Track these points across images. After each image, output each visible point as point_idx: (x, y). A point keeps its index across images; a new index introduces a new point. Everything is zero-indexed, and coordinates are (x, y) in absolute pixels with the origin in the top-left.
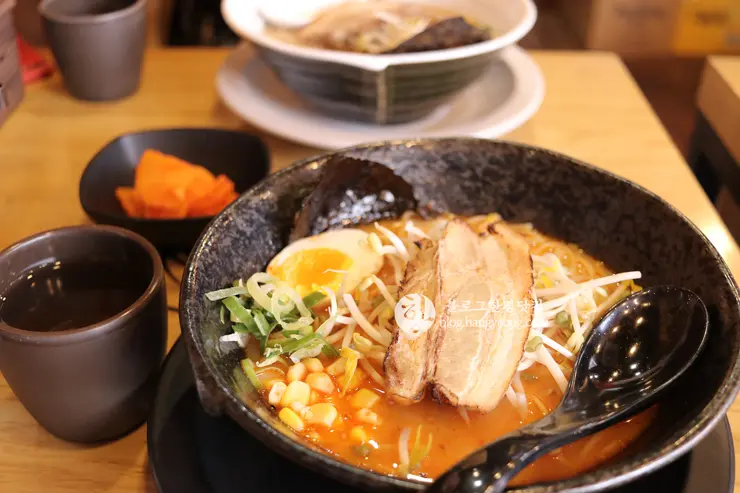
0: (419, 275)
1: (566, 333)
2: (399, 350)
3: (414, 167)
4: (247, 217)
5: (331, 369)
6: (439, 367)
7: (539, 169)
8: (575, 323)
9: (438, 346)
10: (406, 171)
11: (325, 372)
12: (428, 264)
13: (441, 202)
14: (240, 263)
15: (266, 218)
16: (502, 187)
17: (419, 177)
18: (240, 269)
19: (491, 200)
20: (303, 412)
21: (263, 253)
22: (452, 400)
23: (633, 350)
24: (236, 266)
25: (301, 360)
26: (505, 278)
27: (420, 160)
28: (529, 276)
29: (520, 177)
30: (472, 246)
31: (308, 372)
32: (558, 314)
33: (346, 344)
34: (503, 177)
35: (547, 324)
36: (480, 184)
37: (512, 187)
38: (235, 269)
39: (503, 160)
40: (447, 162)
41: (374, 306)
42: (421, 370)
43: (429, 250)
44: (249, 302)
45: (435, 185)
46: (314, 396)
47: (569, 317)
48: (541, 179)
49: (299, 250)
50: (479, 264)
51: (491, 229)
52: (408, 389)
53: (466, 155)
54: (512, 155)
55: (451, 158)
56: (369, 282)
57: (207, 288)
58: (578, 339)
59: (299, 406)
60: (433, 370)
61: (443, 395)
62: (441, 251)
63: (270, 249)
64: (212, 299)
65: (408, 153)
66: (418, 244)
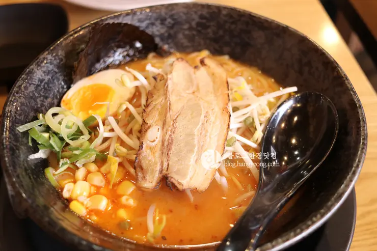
0: (156, 100)
1: (252, 129)
2: (143, 155)
3: (153, 24)
4: (44, 69)
5: (103, 169)
6: (170, 163)
7: (231, 20)
8: (257, 124)
9: (169, 150)
10: (147, 27)
11: (99, 171)
12: (162, 92)
13: (172, 45)
14: (43, 101)
15: (58, 68)
16: (208, 33)
17: (156, 30)
18: (42, 105)
19: (202, 42)
20: (85, 203)
21: (58, 91)
22: (180, 187)
23: (294, 141)
24: (39, 103)
25: (84, 165)
26: (211, 97)
27: (156, 19)
28: (226, 96)
29: (220, 26)
30: (190, 76)
31: (89, 172)
32: (246, 119)
33: (111, 151)
34: (208, 27)
35: (239, 125)
36: (194, 33)
37: (214, 33)
38: (39, 106)
39: (208, 16)
40: (173, 19)
41: (129, 123)
42: (158, 168)
43: (162, 81)
44: (48, 129)
45: (166, 34)
46: (93, 190)
47: (253, 119)
48: (233, 27)
49: (81, 86)
50: (194, 88)
51: (202, 62)
52: (150, 182)
53: (184, 14)
54: (214, 12)
55: (175, 17)
56: (124, 107)
57: (18, 123)
58: (259, 134)
59: (83, 198)
60: (167, 167)
61: (173, 184)
62: (169, 82)
63: (63, 88)
64: (21, 131)
65: (148, 16)
66: (155, 78)
